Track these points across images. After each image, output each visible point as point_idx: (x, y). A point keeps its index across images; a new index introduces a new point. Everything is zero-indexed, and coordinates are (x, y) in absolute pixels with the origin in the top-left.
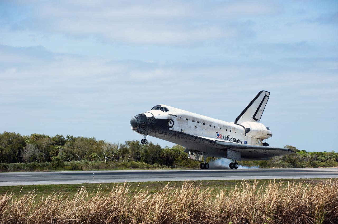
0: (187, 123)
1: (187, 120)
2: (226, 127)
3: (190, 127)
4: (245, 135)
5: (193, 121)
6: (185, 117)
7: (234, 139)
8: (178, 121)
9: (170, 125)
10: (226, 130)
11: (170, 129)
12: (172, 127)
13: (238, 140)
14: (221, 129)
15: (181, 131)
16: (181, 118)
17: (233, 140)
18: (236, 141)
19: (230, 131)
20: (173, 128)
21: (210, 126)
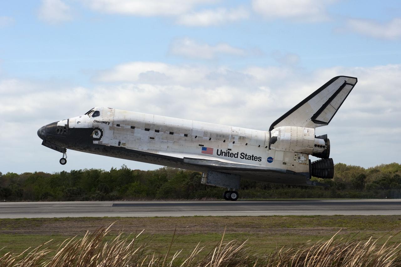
0: (133, 132)
1: (133, 127)
2: (224, 137)
3: (138, 139)
4: (268, 148)
5: (147, 130)
6: (128, 124)
7: (243, 154)
8: (113, 131)
9: (94, 136)
10: (224, 141)
11: (96, 142)
12: (99, 139)
13: (253, 156)
14: (210, 139)
15: (119, 145)
16: (118, 125)
17: (239, 155)
18: (247, 157)
19: (234, 143)
20: (101, 140)
21: (186, 135)
